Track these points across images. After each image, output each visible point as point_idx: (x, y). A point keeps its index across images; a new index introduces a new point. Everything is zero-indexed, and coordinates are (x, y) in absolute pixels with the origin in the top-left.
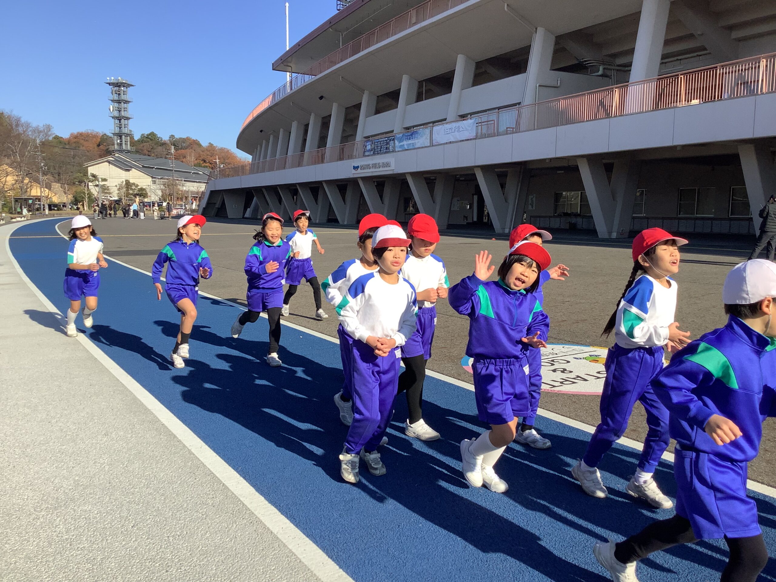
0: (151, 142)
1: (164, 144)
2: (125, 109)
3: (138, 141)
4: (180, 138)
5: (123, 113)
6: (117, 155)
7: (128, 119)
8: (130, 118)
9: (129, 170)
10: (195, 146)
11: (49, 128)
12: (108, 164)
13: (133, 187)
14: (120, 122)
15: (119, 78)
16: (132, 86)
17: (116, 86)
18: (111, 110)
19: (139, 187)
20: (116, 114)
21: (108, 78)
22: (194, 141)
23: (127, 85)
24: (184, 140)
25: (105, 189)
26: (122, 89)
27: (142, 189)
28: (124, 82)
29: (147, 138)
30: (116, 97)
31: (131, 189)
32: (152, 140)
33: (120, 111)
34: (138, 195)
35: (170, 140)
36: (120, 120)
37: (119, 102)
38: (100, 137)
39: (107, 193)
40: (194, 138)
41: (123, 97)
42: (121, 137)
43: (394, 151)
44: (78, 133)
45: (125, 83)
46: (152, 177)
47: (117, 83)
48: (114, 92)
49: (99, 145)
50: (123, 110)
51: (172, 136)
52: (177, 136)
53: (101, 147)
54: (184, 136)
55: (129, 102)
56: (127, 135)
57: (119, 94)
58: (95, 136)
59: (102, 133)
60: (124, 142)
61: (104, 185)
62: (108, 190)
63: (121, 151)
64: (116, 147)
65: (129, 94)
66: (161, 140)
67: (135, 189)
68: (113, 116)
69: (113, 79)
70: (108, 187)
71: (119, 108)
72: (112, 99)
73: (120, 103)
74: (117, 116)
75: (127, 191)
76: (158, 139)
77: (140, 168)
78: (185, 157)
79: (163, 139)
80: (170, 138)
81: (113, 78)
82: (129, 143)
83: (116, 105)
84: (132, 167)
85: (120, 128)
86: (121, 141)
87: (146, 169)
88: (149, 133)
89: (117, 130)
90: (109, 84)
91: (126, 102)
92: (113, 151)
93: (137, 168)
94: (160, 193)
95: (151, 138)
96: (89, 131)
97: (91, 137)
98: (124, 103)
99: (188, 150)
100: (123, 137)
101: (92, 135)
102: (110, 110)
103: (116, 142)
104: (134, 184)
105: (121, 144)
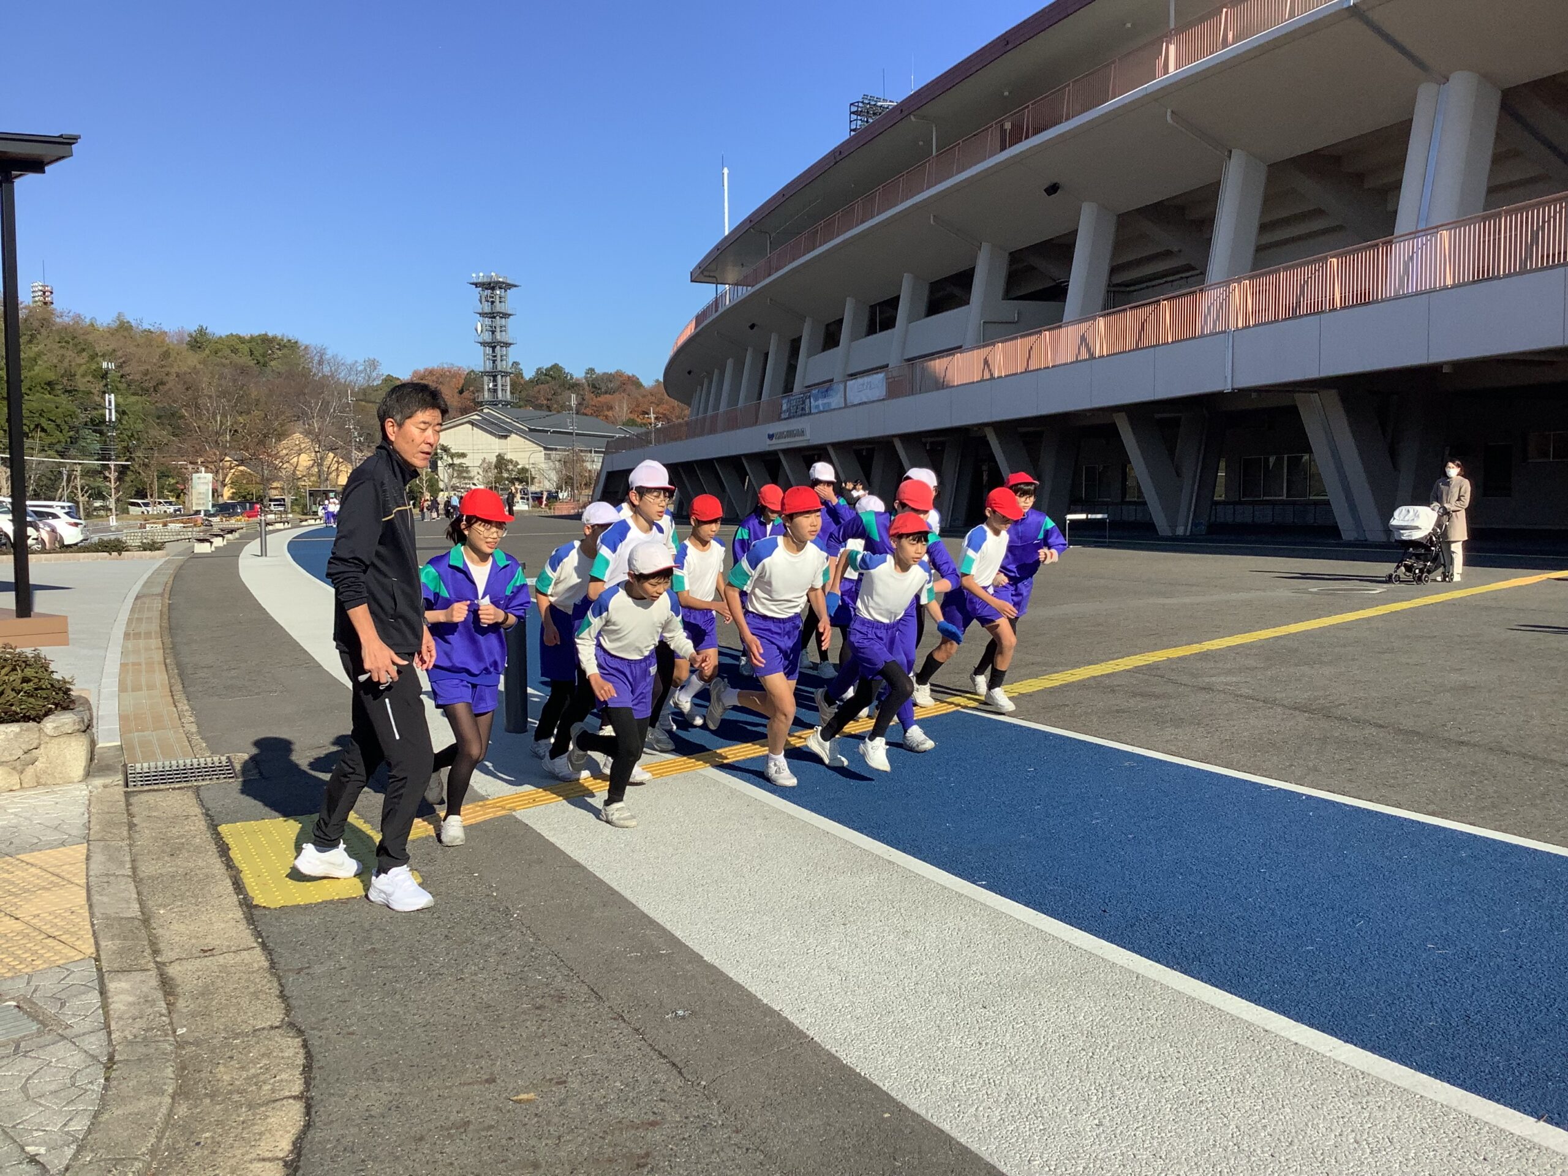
0: (553, 382)
1: (574, 386)
2: (503, 329)
3: (531, 381)
4: (605, 374)
5: (498, 336)
6: (486, 411)
7: (507, 345)
8: (510, 344)
9: (506, 437)
10: (630, 387)
11: (373, 364)
12: (470, 426)
13: (510, 467)
14: (494, 351)
15: (493, 274)
16: (515, 286)
17: (487, 289)
18: (479, 331)
19: (519, 467)
20: (487, 337)
21: (474, 275)
22: (629, 377)
23: (509, 286)
24: (609, 378)
25: (462, 472)
26: (498, 292)
27: (524, 470)
28: (501, 280)
29: (546, 375)
30: (487, 308)
31: (507, 470)
32: (553, 378)
33: (493, 332)
34: (517, 479)
35: (586, 378)
36: (494, 348)
37: (492, 315)
38: (463, 377)
39: (465, 478)
40: (629, 372)
41: (499, 307)
42: (495, 377)
43: (810, 414)
44: (426, 369)
45: (503, 283)
46: (546, 449)
47: (490, 284)
48: (483, 300)
49: (461, 392)
50: (498, 329)
51: (592, 370)
52: (599, 370)
53: (465, 394)
54: (612, 370)
55: (510, 315)
56: (505, 374)
57: (493, 302)
58: (455, 375)
59: (469, 367)
60: (499, 387)
61: (460, 465)
62: (468, 472)
63: (494, 404)
64: (487, 396)
65: (510, 301)
66: (572, 378)
67: (512, 470)
68: (481, 341)
69: (481, 277)
70: (467, 467)
71: (491, 327)
72: (481, 311)
73: (494, 317)
74: (489, 340)
75: (498, 473)
76: (566, 377)
77: (523, 431)
78: (611, 408)
79: (575, 377)
80: (587, 373)
81: (481, 274)
82: (508, 388)
83: (488, 321)
84: (511, 432)
85: (494, 361)
86: (496, 385)
87: (533, 434)
88: (549, 365)
89: (489, 366)
90: (476, 285)
91: (506, 316)
92: (481, 404)
93: (520, 432)
94: (554, 476)
95: (553, 376)
96: (445, 366)
97: (448, 376)
98: (501, 317)
99: (617, 395)
100: (499, 377)
101: (450, 372)
102: (476, 330)
103: (486, 387)
104: (511, 461)
105: (495, 391)
